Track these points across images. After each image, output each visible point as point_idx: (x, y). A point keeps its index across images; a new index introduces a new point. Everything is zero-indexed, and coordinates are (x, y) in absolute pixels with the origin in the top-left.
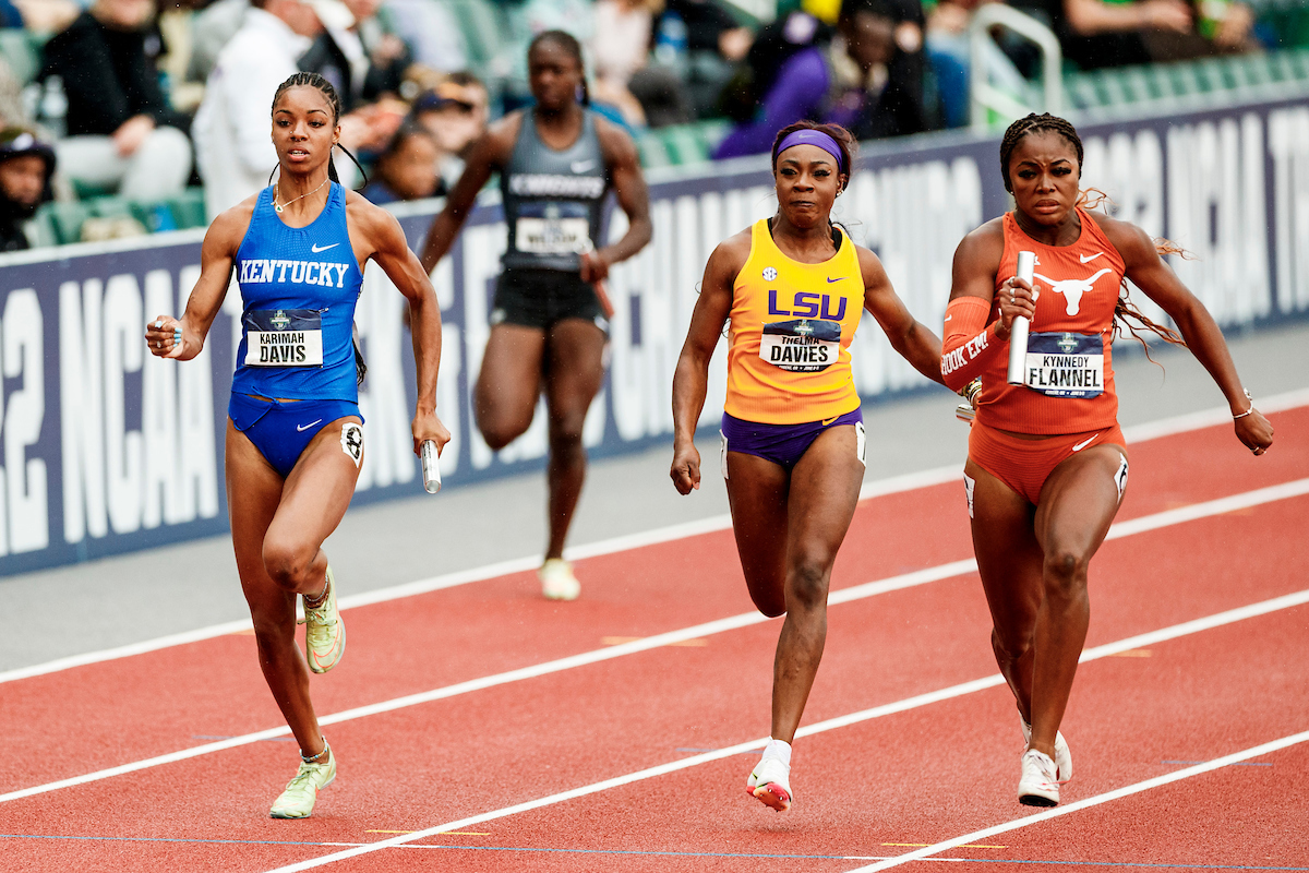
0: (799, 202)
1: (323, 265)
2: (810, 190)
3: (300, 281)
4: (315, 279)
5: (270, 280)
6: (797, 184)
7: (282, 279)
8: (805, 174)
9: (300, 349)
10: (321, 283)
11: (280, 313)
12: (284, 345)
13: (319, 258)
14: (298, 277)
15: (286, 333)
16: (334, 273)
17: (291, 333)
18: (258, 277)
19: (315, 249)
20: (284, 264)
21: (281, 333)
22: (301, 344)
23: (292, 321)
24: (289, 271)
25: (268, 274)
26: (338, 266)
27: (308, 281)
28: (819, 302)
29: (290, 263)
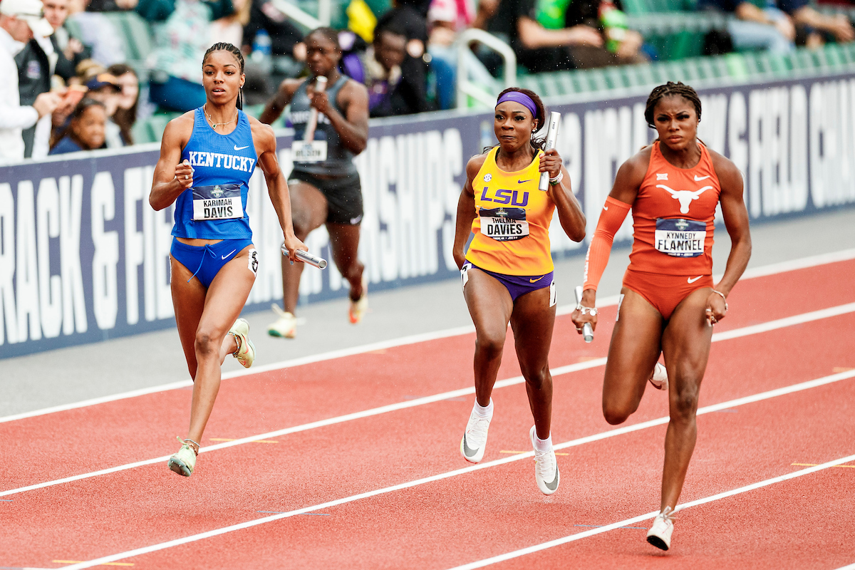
0: (504, 136)
1: (242, 158)
2: (512, 129)
3: (229, 167)
4: (238, 166)
5: (211, 165)
6: (503, 125)
7: (218, 165)
8: (509, 119)
9: (230, 209)
10: (241, 169)
11: (217, 187)
12: (220, 207)
13: (238, 153)
14: (228, 165)
15: (221, 199)
16: (248, 163)
17: (224, 199)
18: (203, 162)
19: (236, 148)
20: (220, 156)
21: (218, 200)
22: (230, 205)
23: (225, 192)
24: (222, 161)
25: (209, 162)
26: (250, 160)
27: (234, 168)
28: (511, 195)
29: (222, 156)
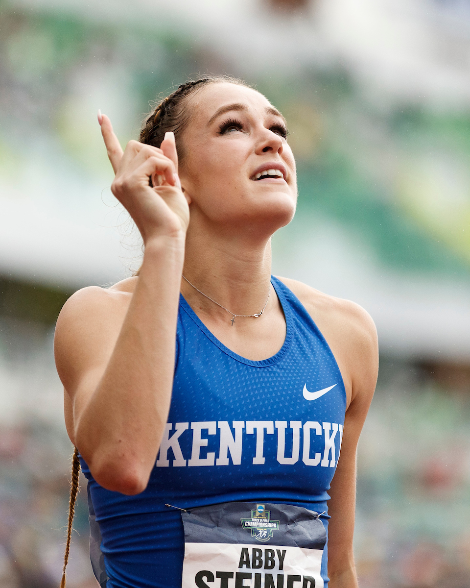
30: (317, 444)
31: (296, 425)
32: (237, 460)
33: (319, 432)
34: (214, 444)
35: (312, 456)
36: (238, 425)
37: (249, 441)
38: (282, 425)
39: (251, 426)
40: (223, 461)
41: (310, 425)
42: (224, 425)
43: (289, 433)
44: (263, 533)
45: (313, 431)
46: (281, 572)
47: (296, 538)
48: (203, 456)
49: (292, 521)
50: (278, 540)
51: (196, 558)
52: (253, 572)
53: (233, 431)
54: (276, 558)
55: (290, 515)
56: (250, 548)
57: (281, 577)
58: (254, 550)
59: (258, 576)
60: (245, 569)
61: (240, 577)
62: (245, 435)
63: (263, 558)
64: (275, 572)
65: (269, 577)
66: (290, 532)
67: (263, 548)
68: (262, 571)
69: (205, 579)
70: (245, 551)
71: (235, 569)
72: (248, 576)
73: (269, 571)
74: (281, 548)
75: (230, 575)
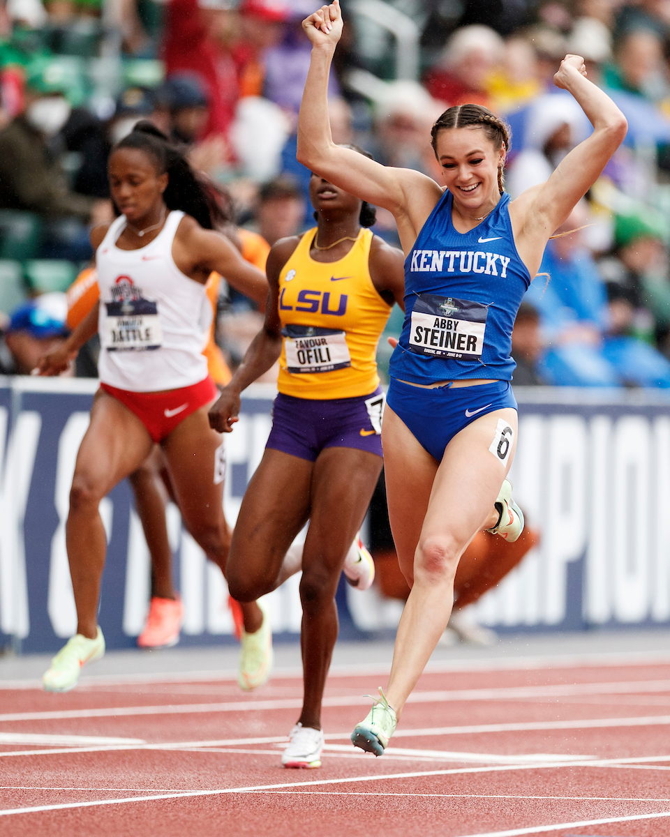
30: (482, 263)
31: (470, 254)
32: (440, 269)
33: (483, 257)
34: (429, 261)
35: (479, 268)
36: (442, 253)
37: (446, 260)
38: (463, 254)
39: (448, 254)
40: (433, 269)
41: (478, 253)
42: (435, 253)
43: (467, 257)
44: (448, 312)
45: (479, 257)
46: (455, 332)
47: (466, 316)
48: (425, 267)
49: (466, 308)
50: (455, 316)
51: (416, 320)
52: (441, 330)
53: (439, 255)
54: (453, 325)
55: (465, 305)
56: (440, 318)
57: (455, 334)
58: (442, 320)
59: (443, 332)
60: (436, 328)
61: (434, 331)
62: (445, 258)
63: (446, 324)
64: (452, 332)
65: (449, 334)
66: (463, 313)
67: (447, 319)
68: (446, 330)
69: (420, 330)
70: (437, 319)
71: (432, 327)
72: (438, 332)
73: (449, 331)
74: (457, 321)
75: (429, 330)
